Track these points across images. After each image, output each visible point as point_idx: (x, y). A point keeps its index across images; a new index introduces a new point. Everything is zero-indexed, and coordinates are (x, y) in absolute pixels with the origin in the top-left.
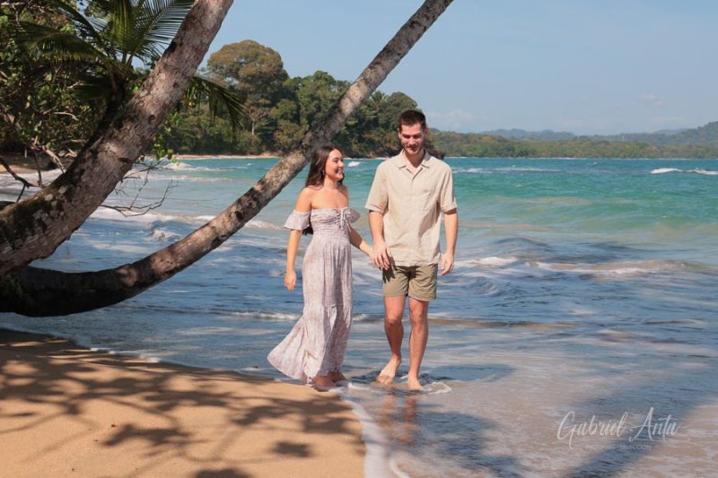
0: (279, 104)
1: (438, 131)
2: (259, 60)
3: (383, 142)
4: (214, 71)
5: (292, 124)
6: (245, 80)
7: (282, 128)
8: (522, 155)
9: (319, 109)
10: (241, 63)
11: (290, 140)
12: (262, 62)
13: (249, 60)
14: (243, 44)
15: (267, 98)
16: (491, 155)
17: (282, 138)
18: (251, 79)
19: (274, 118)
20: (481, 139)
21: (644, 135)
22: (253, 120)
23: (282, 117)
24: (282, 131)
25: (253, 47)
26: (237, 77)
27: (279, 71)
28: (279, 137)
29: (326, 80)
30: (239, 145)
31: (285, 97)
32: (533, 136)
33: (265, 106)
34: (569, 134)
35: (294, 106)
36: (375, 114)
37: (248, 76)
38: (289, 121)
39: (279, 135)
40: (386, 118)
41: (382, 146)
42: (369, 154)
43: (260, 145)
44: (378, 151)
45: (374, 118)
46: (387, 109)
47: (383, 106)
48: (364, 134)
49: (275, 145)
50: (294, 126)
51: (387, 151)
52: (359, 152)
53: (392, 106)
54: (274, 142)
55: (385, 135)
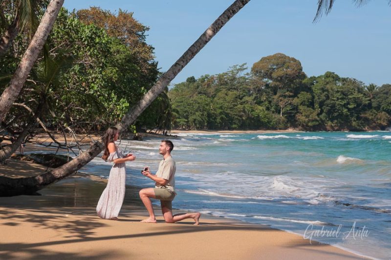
0: (299, 95)
2: (285, 66)
3: (375, 119)
4: (255, 74)
5: (309, 109)
6: (276, 80)
7: (301, 111)
9: (328, 97)
10: (274, 69)
11: (307, 119)
12: (288, 67)
13: (279, 66)
14: (275, 56)
15: (291, 91)
17: (301, 118)
18: (280, 79)
19: (296, 104)
22: (282, 106)
23: (301, 104)
24: (302, 113)
25: (282, 57)
26: (271, 78)
27: (299, 73)
28: (299, 118)
29: (333, 77)
30: (272, 124)
31: (303, 91)
33: (290, 96)
35: (310, 96)
36: (370, 100)
37: (278, 77)
38: (306, 107)
39: (299, 116)
40: (378, 103)
41: (375, 123)
42: (365, 128)
43: (286, 123)
44: (371, 126)
45: (369, 103)
46: (378, 96)
47: (375, 94)
48: (360, 114)
49: (297, 123)
50: (310, 110)
51: (378, 126)
52: (358, 127)
53: (382, 95)
54: (297, 121)
55: (377, 114)
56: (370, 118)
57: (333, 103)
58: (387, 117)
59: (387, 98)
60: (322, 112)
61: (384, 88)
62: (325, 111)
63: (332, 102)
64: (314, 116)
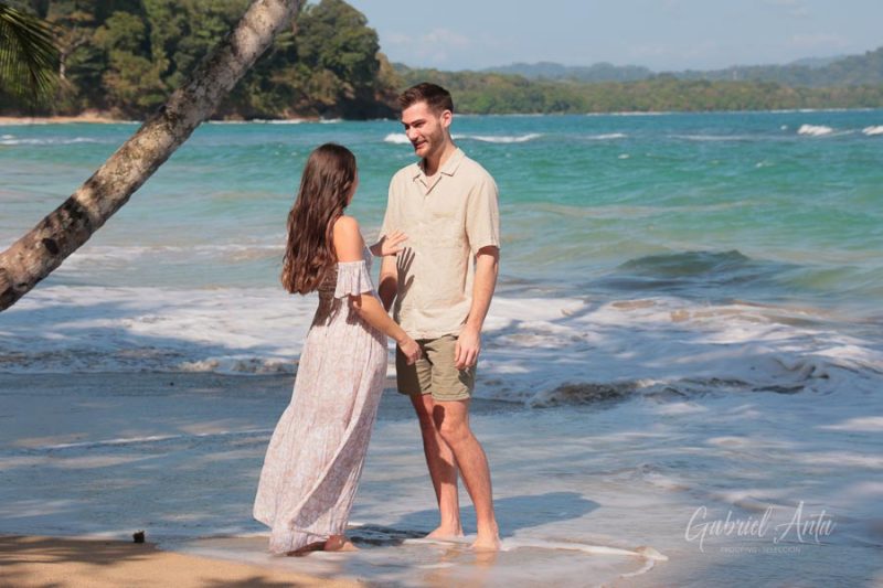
0: (109, 22)
1: (406, 68)
3: (307, 90)
5: (137, 59)
7: (117, 65)
8: (560, 110)
9: (186, 30)
11: (133, 89)
15: (86, 10)
16: (502, 111)
17: (118, 84)
19: (101, 46)
20: (482, 81)
21: (772, 68)
22: (62, 50)
23: (117, 45)
24: (118, 71)
28: (113, 82)
30: (38, 99)
31: (121, 9)
32: (576, 74)
33: (84, 24)
34: (640, 69)
35: (140, 25)
36: (292, 39)
38: (130, 53)
39: (112, 79)
40: (311, 46)
41: (306, 97)
42: (283, 112)
43: (77, 98)
44: (298, 106)
45: (290, 47)
46: (312, 28)
47: (304, 24)
48: (271, 76)
49: (107, 97)
50: (141, 63)
51: (315, 106)
52: (265, 110)
53: (322, 24)
54: (104, 92)
55: (310, 77)
56: (295, 86)
57: (201, 46)
58: (335, 83)
59: (335, 34)
60: (172, 68)
61: (324, 8)
62: (179, 65)
63: (198, 42)
64: (152, 79)
